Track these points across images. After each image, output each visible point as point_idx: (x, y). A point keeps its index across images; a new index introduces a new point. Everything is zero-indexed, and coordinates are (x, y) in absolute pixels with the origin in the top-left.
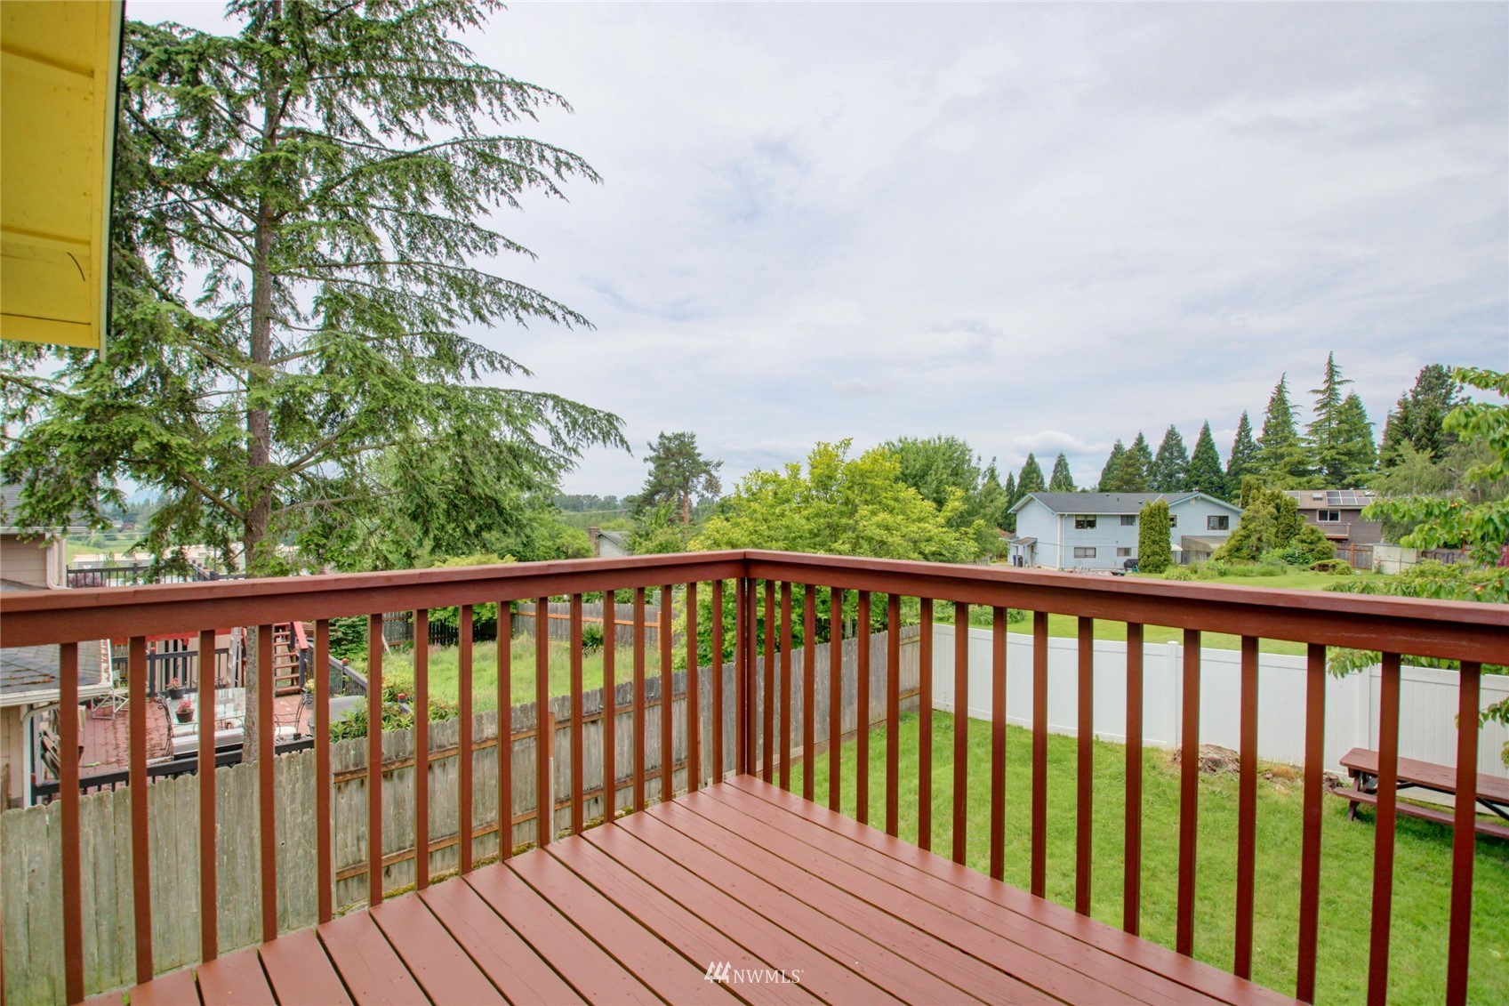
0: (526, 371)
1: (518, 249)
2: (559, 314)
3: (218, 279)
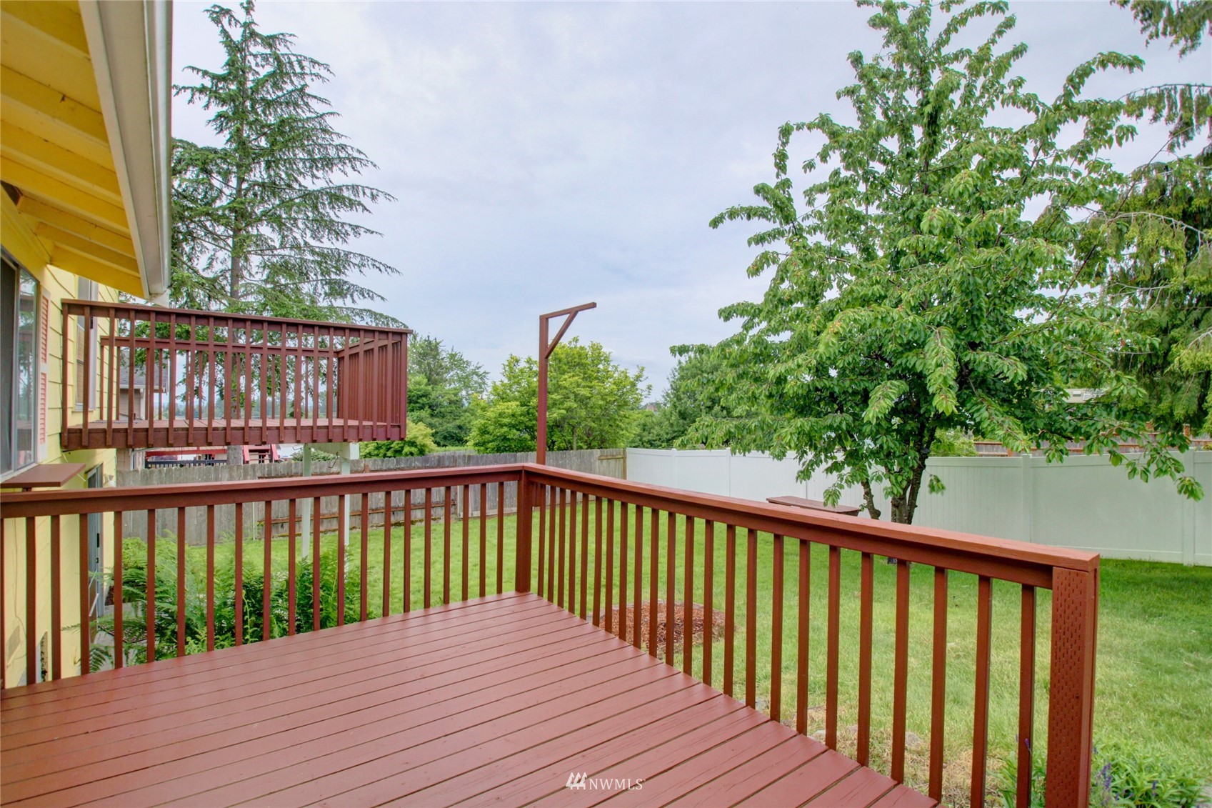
0: (383, 298)
1: (372, 232)
2: (382, 268)
3: (213, 259)
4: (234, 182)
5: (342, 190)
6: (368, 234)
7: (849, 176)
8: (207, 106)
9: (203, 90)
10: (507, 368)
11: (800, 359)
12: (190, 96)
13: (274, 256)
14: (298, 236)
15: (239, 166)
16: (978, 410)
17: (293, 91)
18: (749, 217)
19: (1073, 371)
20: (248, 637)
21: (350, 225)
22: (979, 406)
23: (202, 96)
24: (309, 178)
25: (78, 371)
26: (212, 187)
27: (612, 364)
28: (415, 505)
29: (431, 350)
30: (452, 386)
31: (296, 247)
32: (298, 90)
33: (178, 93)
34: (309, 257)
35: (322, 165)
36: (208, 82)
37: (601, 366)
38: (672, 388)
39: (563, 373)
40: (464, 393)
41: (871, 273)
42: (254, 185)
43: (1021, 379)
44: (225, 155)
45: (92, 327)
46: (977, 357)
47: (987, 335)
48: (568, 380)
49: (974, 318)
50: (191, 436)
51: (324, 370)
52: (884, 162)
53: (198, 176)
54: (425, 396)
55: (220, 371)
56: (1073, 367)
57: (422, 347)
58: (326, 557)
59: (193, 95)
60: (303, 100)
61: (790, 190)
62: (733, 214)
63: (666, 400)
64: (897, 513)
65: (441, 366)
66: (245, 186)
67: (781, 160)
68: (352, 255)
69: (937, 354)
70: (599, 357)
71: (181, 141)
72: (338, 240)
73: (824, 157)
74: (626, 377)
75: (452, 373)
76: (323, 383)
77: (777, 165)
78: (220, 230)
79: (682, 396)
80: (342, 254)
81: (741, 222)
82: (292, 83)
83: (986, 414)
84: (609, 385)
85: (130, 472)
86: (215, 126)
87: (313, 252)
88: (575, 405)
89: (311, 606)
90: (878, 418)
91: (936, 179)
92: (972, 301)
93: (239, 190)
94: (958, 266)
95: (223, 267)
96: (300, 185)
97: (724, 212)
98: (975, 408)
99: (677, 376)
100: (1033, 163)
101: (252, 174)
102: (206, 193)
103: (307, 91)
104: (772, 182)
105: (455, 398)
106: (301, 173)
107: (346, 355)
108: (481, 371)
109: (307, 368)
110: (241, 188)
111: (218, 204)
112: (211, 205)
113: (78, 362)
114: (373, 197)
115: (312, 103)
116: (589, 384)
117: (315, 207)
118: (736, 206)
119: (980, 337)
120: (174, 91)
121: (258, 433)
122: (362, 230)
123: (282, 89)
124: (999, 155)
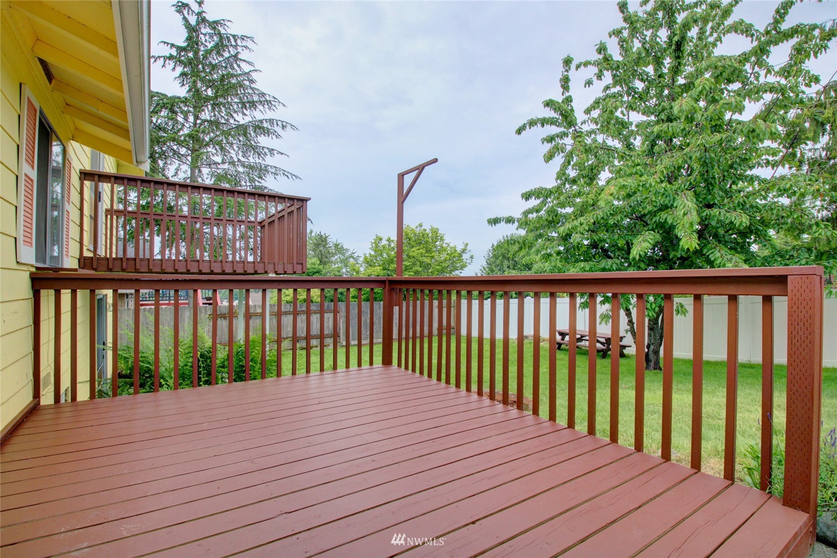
1: (282, 154)
2: (290, 176)
3: (178, 170)
4: (191, 119)
5: (263, 122)
6: (280, 155)
7: (616, 92)
8: (174, 69)
9: (171, 57)
10: (374, 245)
11: (582, 219)
12: (163, 62)
13: (218, 169)
14: (234, 156)
15: (195, 107)
16: (713, 253)
17: (230, 57)
18: (543, 126)
19: (783, 224)
20: (201, 383)
21: (268, 148)
22: (713, 250)
23: (171, 62)
24: (240, 115)
25: (91, 223)
26: (177, 122)
27: (445, 242)
28: (312, 336)
29: (322, 241)
30: (336, 266)
31: (232, 163)
32: (233, 56)
33: (155, 61)
34: (241, 169)
35: (250, 106)
36: (174, 52)
37: (438, 243)
38: (488, 263)
39: (413, 247)
40: (344, 270)
41: (633, 158)
42: (205, 121)
43: (745, 225)
44: (185, 101)
45: (100, 201)
46: (712, 212)
47: (719, 198)
48: (415, 252)
49: (709, 185)
50: (164, 264)
51: (251, 245)
52: (642, 80)
53: (168, 114)
54: (318, 272)
55: (184, 246)
56: (782, 221)
57: (316, 239)
58: (254, 341)
59: (165, 61)
60: (236, 63)
61: (572, 104)
62: (532, 123)
63: (483, 272)
64: (652, 334)
65: (329, 252)
66: (199, 122)
67: (565, 83)
68: (269, 167)
69: (684, 207)
70: (436, 235)
71: (157, 93)
72: (259, 159)
73: (599, 76)
74: (455, 250)
75: (336, 257)
76: (251, 255)
77: (562, 86)
78: (183, 151)
79: (494, 269)
80: (263, 166)
81: (538, 128)
82: (229, 52)
83: (718, 255)
84: (444, 256)
85: (125, 310)
86: (179, 81)
87: (244, 166)
88: (421, 269)
89: (244, 372)
90: (640, 256)
91: (680, 90)
92: (707, 171)
93: (195, 124)
94: (699, 142)
95: (185, 176)
96: (235, 120)
97: (526, 122)
98: (710, 251)
99: (491, 255)
100: (751, 74)
101: (203, 113)
102: (174, 125)
103: (240, 56)
104: (559, 98)
105: (338, 274)
106: (235, 112)
107: (266, 223)
108: (355, 255)
109: (240, 244)
110: (196, 123)
111: (181, 133)
112: (177, 133)
113: (91, 216)
114: (283, 127)
115: (243, 65)
116: (430, 255)
117: (245, 135)
118: (534, 118)
119: (713, 199)
120: (152, 60)
121: (208, 264)
122: (276, 152)
123: (222, 56)
124: (727, 66)
